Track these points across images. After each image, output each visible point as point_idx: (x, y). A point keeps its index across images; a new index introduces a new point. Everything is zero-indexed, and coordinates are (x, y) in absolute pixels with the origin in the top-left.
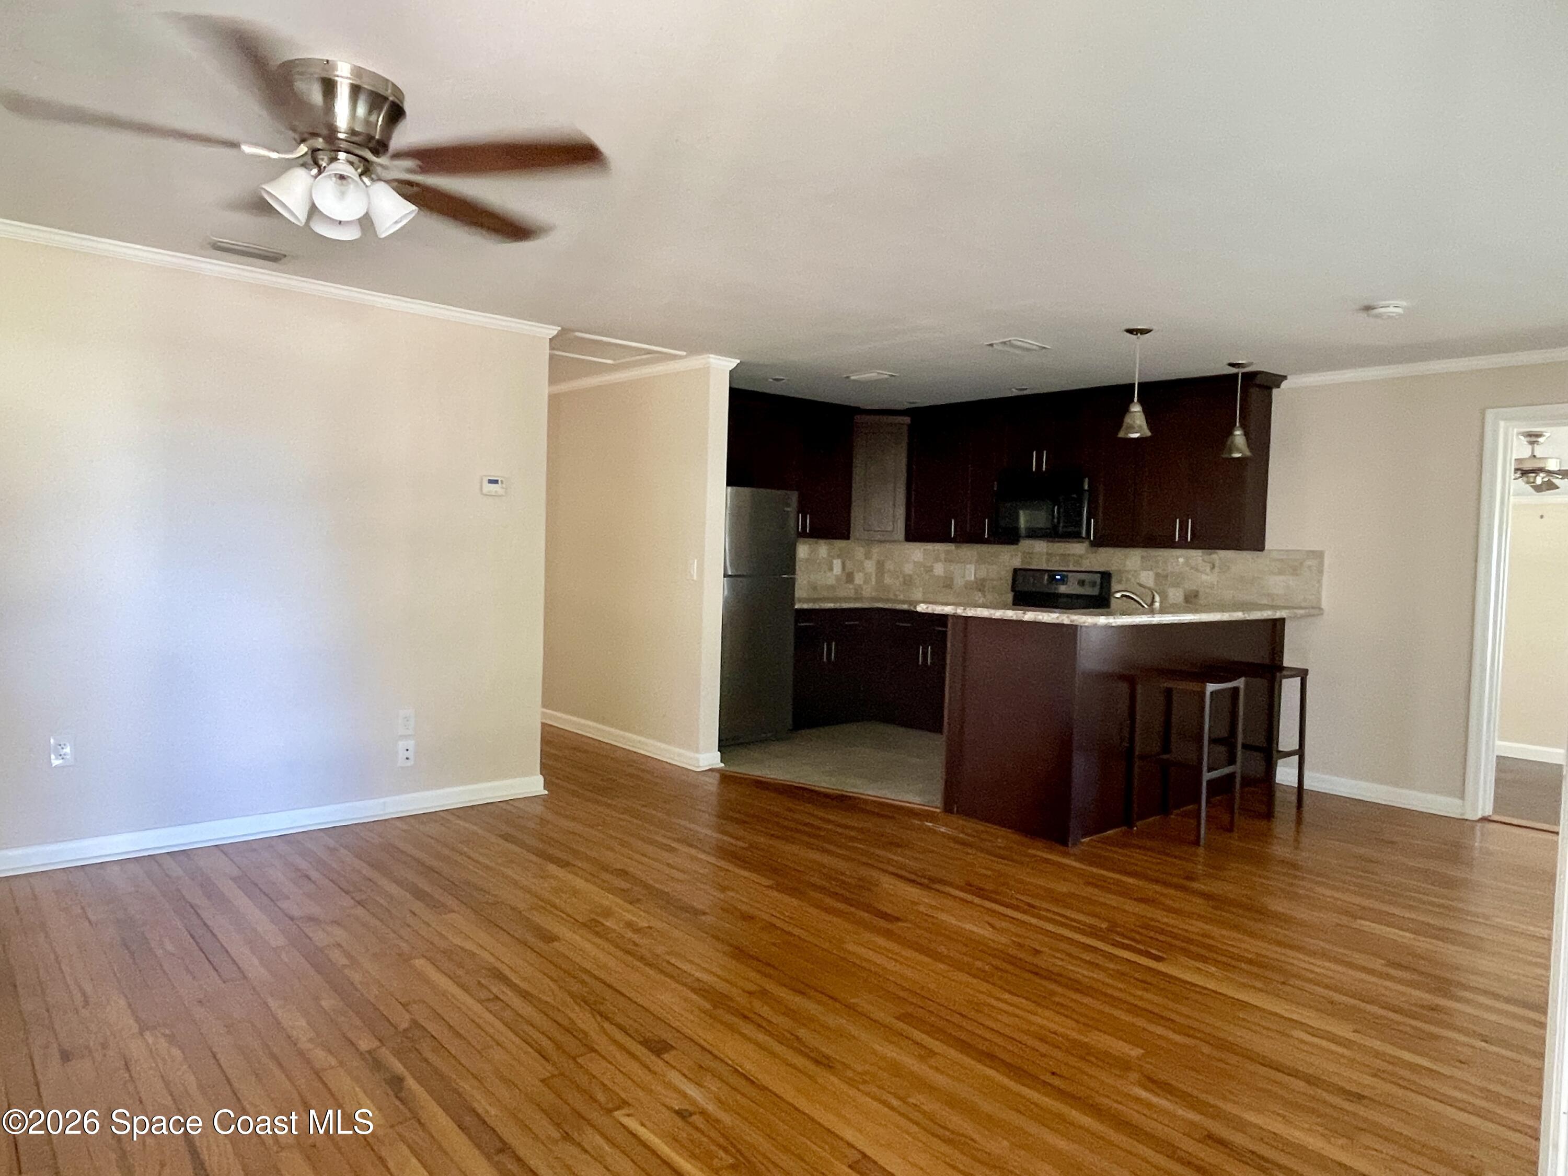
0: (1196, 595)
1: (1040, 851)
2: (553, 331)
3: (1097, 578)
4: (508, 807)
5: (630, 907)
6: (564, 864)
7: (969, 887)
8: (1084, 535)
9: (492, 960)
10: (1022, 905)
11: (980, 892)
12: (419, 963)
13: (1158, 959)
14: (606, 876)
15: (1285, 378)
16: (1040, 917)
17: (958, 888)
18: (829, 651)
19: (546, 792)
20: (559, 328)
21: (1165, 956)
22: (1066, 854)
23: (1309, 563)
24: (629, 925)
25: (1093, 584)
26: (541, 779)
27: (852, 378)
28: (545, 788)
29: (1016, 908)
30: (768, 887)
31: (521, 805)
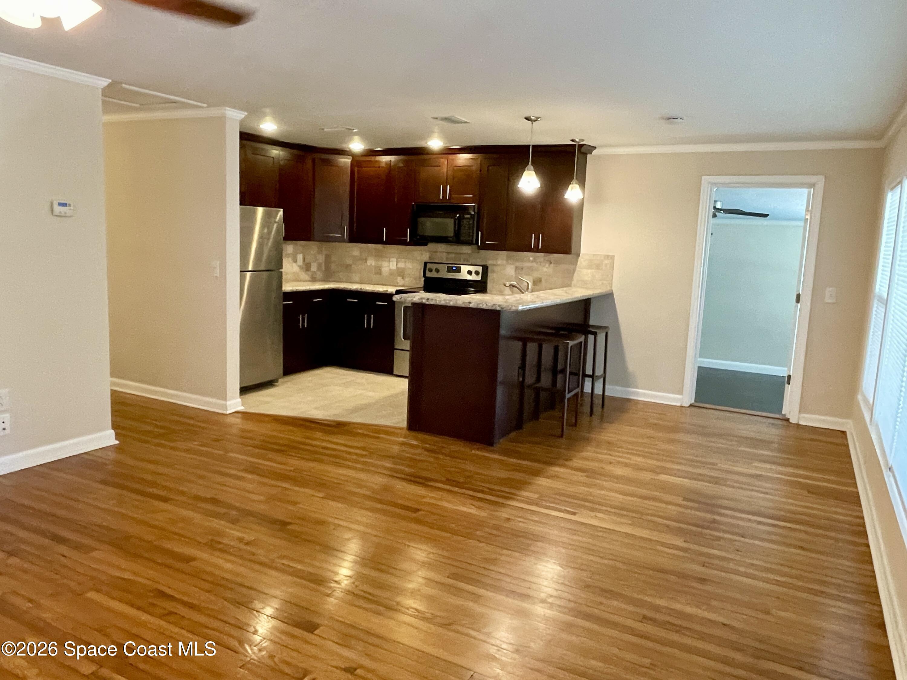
0: (540, 280)
1: (477, 452)
2: (104, 82)
3: (480, 269)
4: (91, 458)
5: (233, 526)
6: (165, 500)
7: (449, 481)
8: (474, 242)
9: (149, 583)
10: (485, 489)
11: (457, 484)
12: (92, 595)
13: (574, 514)
14: (203, 505)
15: (595, 148)
16: (498, 496)
17: (441, 482)
18: (303, 321)
19: (117, 442)
20: (110, 81)
21: (576, 511)
22: (493, 452)
23: (606, 262)
24: (241, 540)
25: (477, 273)
26: (111, 433)
27: (325, 130)
28: (116, 439)
29: (482, 492)
30: (322, 498)
31: (99, 454)
